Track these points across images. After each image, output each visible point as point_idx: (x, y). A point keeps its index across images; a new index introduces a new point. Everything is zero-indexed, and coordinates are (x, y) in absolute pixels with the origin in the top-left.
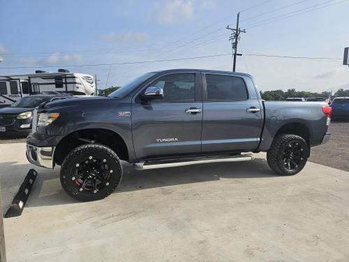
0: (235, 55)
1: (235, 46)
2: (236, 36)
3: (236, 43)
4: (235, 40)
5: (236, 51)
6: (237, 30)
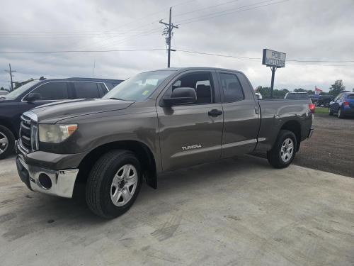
0: (169, 50)
1: (169, 41)
2: (170, 31)
3: (170, 37)
4: (168, 35)
5: (170, 46)
6: (170, 25)
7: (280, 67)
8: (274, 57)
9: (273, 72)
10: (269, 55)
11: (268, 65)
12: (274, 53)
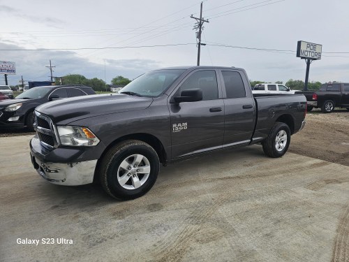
0: (199, 44)
1: (199, 36)
2: (200, 25)
3: (200, 32)
4: (198, 29)
5: (200, 41)
6: (200, 19)
7: (315, 59)
8: (308, 49)
9: (308, 64)
10: (303, 48)
11: (302, 58)
12: (309, 45)
